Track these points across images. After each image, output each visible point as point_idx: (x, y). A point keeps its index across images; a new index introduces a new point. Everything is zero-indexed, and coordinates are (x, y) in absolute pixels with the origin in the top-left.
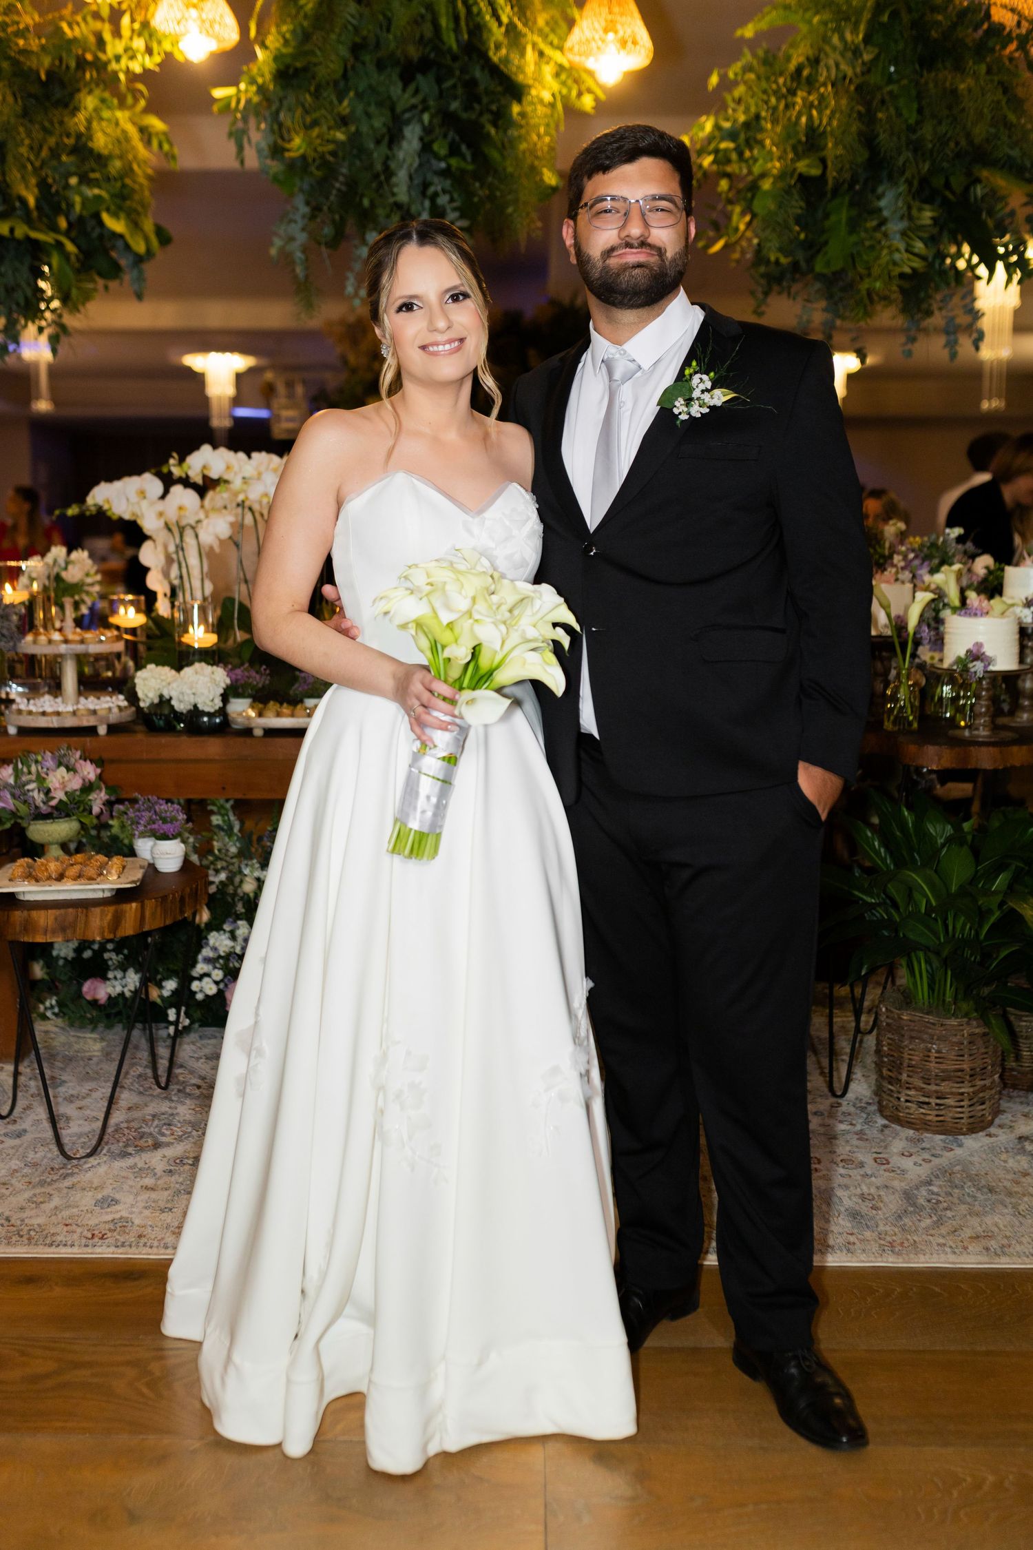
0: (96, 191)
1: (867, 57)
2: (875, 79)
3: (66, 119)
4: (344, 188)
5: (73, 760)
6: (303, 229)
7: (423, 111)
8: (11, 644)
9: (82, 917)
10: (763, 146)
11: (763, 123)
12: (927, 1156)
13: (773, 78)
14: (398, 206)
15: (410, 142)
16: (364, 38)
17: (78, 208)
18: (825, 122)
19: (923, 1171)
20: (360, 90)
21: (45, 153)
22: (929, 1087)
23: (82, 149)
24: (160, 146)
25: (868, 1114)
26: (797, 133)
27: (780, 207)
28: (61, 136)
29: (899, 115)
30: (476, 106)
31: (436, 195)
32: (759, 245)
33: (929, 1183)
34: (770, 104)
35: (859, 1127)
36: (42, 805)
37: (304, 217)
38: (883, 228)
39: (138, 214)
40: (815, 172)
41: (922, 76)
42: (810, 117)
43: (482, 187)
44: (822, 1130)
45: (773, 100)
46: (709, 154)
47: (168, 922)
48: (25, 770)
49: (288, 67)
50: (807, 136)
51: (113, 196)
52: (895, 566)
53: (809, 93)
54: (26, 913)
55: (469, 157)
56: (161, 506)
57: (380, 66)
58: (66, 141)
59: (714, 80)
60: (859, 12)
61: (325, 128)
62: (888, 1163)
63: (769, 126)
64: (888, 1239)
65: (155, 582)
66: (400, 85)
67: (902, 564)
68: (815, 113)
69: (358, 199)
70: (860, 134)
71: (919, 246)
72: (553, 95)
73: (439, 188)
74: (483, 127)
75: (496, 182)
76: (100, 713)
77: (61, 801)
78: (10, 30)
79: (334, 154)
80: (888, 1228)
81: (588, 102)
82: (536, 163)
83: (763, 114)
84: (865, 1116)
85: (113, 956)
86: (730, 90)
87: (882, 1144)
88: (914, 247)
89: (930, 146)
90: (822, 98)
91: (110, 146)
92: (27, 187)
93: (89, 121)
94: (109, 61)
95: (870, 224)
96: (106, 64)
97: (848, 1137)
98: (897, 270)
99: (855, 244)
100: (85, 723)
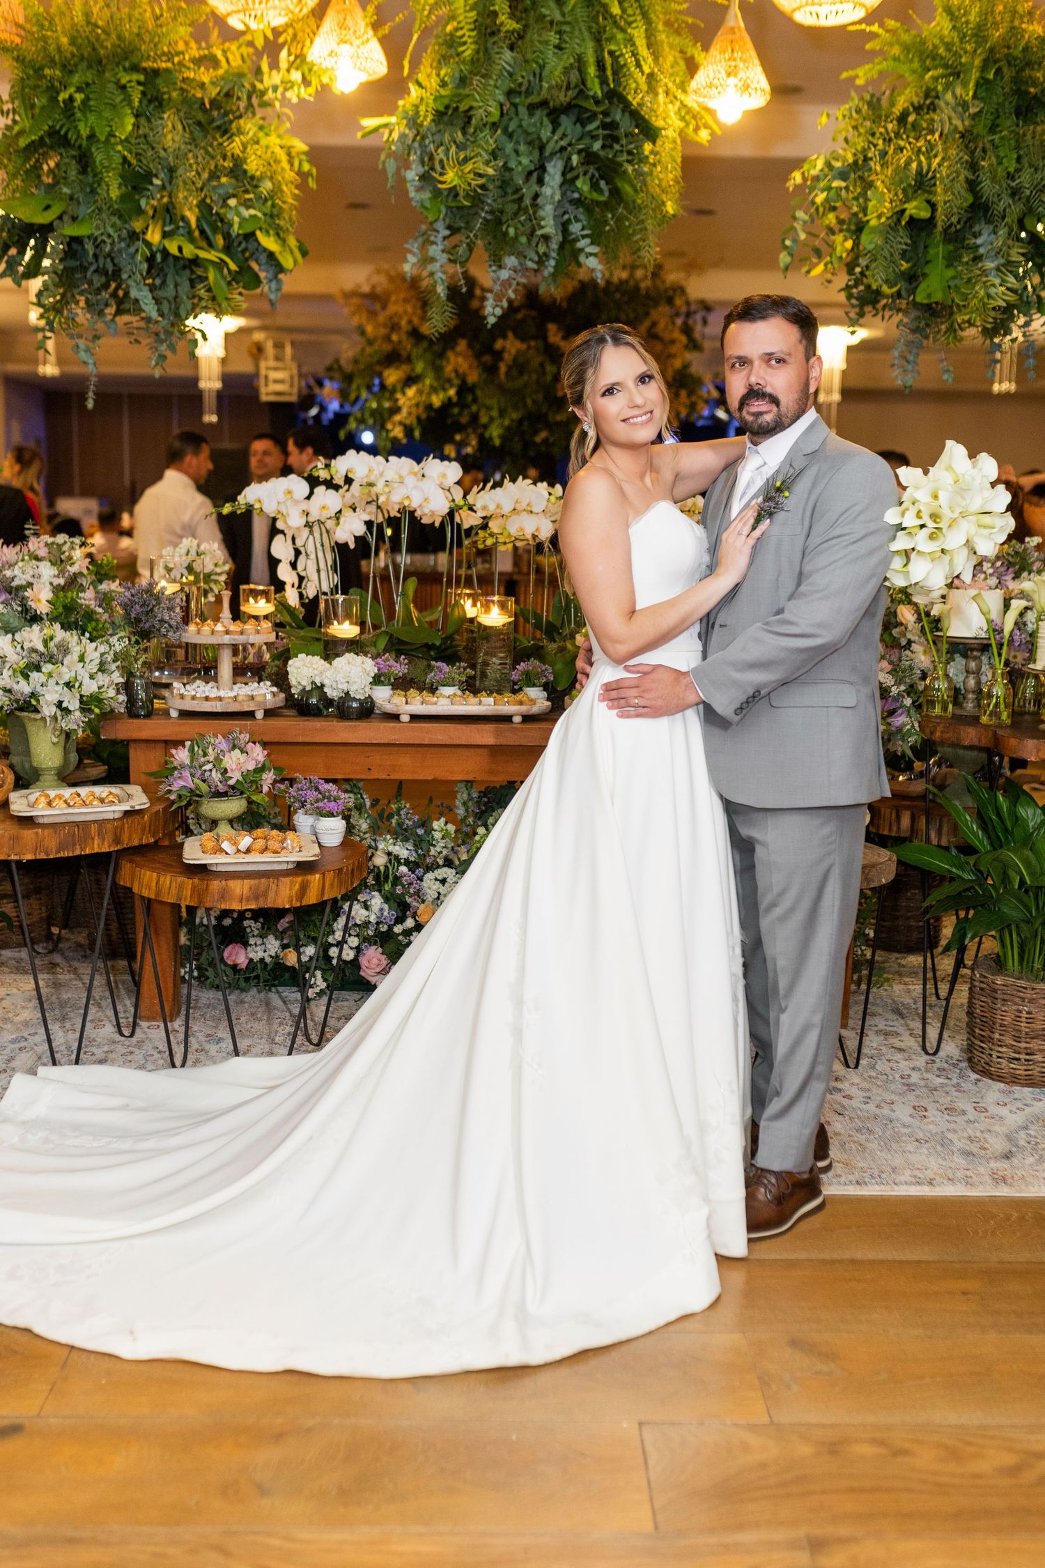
0: (252, 212)
1: (972, 110)
2: (980, 129)
3: (225, 143)
4: (489, 217)
5: (244, 743)
6: (443, 250)
7: (571, 153)
8: (176, 632)
9: (273, 887)
10: (876, 188)
11: (872, 164)
12: (1019, 1105)
13: (880, 122)
14: (542, 236)
15: (553, 178)
16: (520, 85)
17: (236, 226)
18: (933, 169)
19: (1019, 1118)
20: (510, 130)
21: (205, 175)
22: (1019, 1044)
23: (238, 171)
24: (301, 165)
25: (962, 1070)
26: (907, 177)
27: (886, 242)
28: (221, 159)
29: (1000, 163)
31: (569, 221)
32: (862, 273)
33: (1026, 1128)
34: (878, 147)
35: (955, 1081)
36: (219, 784)
37: (444, 238)
38: (979, 264)
39: (286, 232)
40: (925, 214)
41: (1018, 125)
42: (920, 163)
43: (612, 217)
44: (922, 1083)
45: (880, 142)
46: (822, 191)
48: (201, 751)
49: (447, 107)
50: (916, 180)
51: (265, 214)
52: (984, 572)
53: (917, 139)
54: (221, 883)
55: (607, 194)
56: (305, 505)
57: (532, 108)
58: (224, 163)
59: (823, 120)
60: (968, 71)
61: (477, 164)
62: (987, 1111)
63: (878, 168)
65: (284, 572)
66: (550, 127)
68: (922, 158)
69: (504, 228)
70: (968, 181)
72: (676, 132)
73: (572, 218)
74: (620, 165)
75: (626, 213)
76: (258, 699)
77: (236, 781)
78: (176, 60)
79: (483, 187)
81: (704, 137)
82: (661, 194)
83: (870, 155)
84: (958, 1071)
85: (252, 923)
86: (837, 131)
87: (978, 1095)
89: (1028, 192)
90: (931, 146)
91: (262, 168)
92: (190, 209)
93: (245, 147)
94: (267, 90)
95: (965, 259)
96: (263, 93)
97: (947, 1089)
98: (993, 303)
99: (954, 278)
100: (246, 709)
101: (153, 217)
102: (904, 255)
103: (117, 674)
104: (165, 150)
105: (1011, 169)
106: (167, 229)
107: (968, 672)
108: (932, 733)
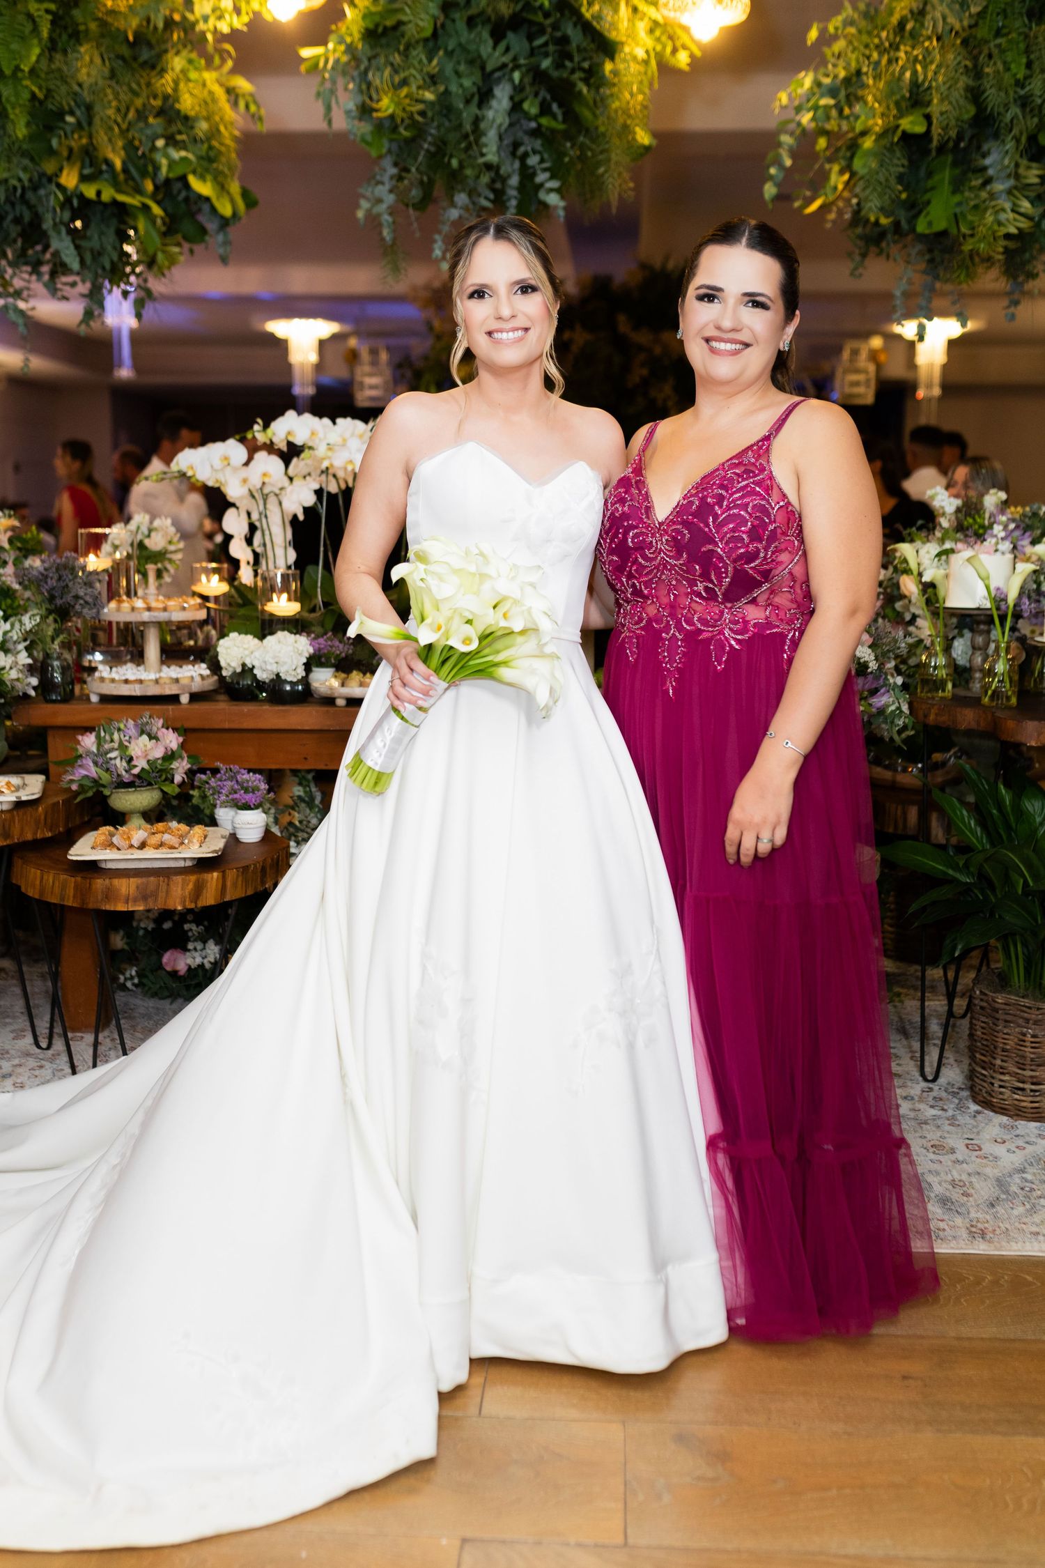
0: (183, 153)
1: (974, 9)
2: (982, 32)
3: (153, 81)
4: (433, 149)
5: (155, 729)
6: (391, 191)
7: (513, 70)
8: (94, 611)
9: (163, 887)
10: (866, 103)
11: (864, 78)
12: (1020, 1143)
13: (875, 32)
14: (489, 167)
15: (500, 102)
17: (164, 170)
18: (929, 78)
19: (1017, 1159)
20: (450, 48)
21: (131, 115)
22: (1024, 1073)
23: (169, 112)
24: (247, 107)
25: (960, 1100)
26: (901, 89)
27: (882, 166)
28: (148, 98)
29: (1008, 69)
30: (568, 64)
31: (526, 155)
32: (858, 204)
33: (1023, 1171)
34: (872, 60)
35: (950, 1113)
36: (124, 773)
37: (392, 178)
38: (988, 188)
39: (225, 176)
40: (920, 129)
41: (1031, 29)
42: (915, 73)
43: (572, 147)
44: (912, 1114)
45: (875, 55)
46: (809, 110)
47: (250, 892)
48: (108, 738)
49: (377, 26)
50: (911, 92)
51: (200, 158)
52: (996, 536)
53: (913, 47)
54: (107, 881)
55: (560, 117)
56: (245, 472)
57: (471, 22)
58: (153, 102)
59: (813, 34)
61: (414, 88)
62: (980, 1149)
63: (871, 82)
64: (979, 1225)
65: (238, 549)
66: (490, 42)
67: (1003, 534)
68: (919, 68)
69: (446, 160)
70: (968, 89)
71: (1026, 205)
72: (647, 52)
73: (529, 149)
74: (573, 85)
75: (588, 142)
76: (182, 682)
77: (143, 769)
79: (422, 113)
80: (980, 1215)
81: (683, 59)
82: (629, 122)
83: (865, 69)
84: (957, 1101)
85: (194, 927)
86: (829, 45)
87: (975, 1130)
88: (1020, 206)
89: (1039, 101)
90: (927, 53)
91: (197, 108)
92: (114, 150)
93: (176, 83)
94: (197, 21)
95: (974, 183)
96: (193, 25)
97: (939, 1122)
98: (1003, 231)
99: (959, 204)
100: (168, 692)
101: (69, 158)
102: (900, 178)
103: (24, 654)
104: (80, 85)
105: (1020, 76)
106: (87, 171)
107: (974, 648)
108: (926, 716)
